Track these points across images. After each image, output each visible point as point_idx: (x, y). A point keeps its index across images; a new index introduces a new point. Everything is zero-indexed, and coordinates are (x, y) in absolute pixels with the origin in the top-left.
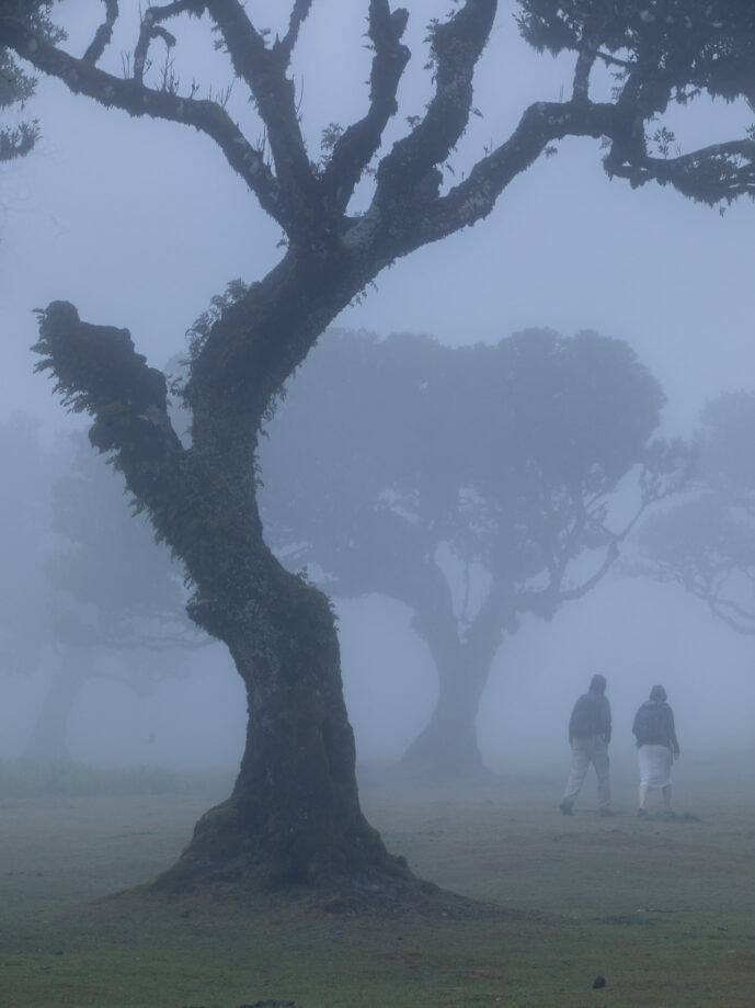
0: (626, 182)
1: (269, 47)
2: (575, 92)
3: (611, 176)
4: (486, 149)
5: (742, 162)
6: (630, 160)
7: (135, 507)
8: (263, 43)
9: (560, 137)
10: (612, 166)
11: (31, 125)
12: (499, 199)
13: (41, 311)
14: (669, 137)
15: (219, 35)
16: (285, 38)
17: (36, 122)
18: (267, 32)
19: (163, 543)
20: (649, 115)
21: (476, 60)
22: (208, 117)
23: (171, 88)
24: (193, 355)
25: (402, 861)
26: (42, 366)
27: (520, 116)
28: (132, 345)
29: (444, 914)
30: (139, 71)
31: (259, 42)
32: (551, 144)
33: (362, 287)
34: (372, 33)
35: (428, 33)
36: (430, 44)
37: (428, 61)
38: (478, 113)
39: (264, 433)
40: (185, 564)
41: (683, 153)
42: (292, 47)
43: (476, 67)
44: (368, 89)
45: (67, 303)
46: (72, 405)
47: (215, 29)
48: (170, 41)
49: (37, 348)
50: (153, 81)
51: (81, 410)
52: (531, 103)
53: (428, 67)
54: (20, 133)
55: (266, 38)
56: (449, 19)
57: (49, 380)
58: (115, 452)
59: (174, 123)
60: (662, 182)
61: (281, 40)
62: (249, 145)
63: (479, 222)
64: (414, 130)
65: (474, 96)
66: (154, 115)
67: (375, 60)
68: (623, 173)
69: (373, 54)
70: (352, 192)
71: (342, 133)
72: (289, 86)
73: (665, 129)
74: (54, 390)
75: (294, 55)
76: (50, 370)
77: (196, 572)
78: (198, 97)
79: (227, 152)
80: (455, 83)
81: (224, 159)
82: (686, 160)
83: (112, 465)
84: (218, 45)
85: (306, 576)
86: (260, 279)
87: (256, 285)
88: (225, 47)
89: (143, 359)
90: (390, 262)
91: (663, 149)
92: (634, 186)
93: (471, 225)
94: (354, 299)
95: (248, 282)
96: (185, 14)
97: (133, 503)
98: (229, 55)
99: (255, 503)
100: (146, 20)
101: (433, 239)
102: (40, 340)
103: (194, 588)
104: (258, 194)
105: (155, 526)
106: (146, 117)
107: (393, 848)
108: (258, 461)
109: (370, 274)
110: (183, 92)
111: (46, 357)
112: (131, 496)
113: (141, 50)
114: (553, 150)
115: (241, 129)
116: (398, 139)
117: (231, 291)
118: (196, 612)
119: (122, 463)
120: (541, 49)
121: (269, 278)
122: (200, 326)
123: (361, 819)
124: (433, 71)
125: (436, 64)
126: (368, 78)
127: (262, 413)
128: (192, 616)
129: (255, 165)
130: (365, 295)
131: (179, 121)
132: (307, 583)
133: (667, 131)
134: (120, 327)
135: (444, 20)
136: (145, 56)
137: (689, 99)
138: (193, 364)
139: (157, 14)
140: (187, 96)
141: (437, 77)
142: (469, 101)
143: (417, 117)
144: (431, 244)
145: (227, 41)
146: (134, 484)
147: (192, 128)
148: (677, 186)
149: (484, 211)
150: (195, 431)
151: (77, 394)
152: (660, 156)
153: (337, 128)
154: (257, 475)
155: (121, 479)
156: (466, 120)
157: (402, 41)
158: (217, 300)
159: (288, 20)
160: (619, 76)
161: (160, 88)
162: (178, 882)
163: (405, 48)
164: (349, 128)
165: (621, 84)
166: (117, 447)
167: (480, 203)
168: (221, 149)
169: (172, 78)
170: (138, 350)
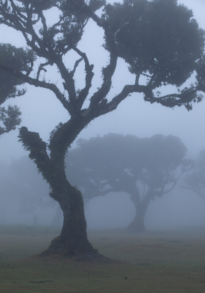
0: (149, 102)
1: (69, 72)
2: (136, 83)
3: (145, 101)
4: (115, 95)
5: (178, 99)
6: (149, 97)
7: (39, 172)
8: (68, 71)
9: (132, 92)
10: (146, 99)
11: (25, 89)
12: (118, 106)
13: (20, 129)
14: (160, 93)
15: (59, 70)
16: (73, 71)
17: (26, 88)
18: (69, 69)
19: (45, 180)
20: (154, 88)
21: (112, 75)
22: (52, 87)
23: (44, 81)
24: (50, 139)
25: (96, 250)
26: (20, 141)
27: (123, 88)
28: (39, 136)
29: (104, 262)
30: (38, 77)
31: (67, 71)
32: (130, 94)
33: (87, 124)
34: (86, 70)
35: (102, 70)
36: (102, 72)
37: (102, 76)
38: (112, 87)
39: (66, 156)
40: (49, 184)
41: (161, 96)
42: (74, 72)
43: (112, 77)
44: (85, 82)
45: (25, 127)
46: (26, 149)
47: (58, 68)
48: (46, 71)
49: (19, 137)
50: (41, 79)
51: (28, 150)
52: (125, 85)
53: (102, 77)
54: (23, 90)
55: (69, 70)
56: (106, 67)
57: (21, 143)
58: (35, 159)
59: (45, 88)
60: (158, 102)
61: (72, 71)
62: (61, 93)
63: (114, 111)
64: (99, 90)
65: (112, 83)
66: (41, 87)
67: (86, 75)
68: (148, 100)
69: (86, 74)
70: (83, 104)
71: (80, 91)
72: (73, 81)
73: (158, 91)
74: (22, 146)
75: (75, 74)
76: (21, 142)
77: (52, 186)
78: (50, 83)
79: (56, 95)
80: (107, 81)
81: (55, 96)
82: (162, 98)
83: (34, 162)
84: (58, 72)
85: (76, 187)
86: (66, 122)
87: (65, 123)
88: (60, 72)
89: (42, 139)
90: (93, 119)
91: (158, 96)
92: (151, 103)
93: (112, 111)
94: (85, 127)
95: (63, 123)
96: (49, 65)
97: (38, 170)
98: (60, 74)
99: (65, 171)
100: (40, 66)
101: (103, 114)
102: (20, 134)
103: (52, 190)
104: (63, 104)
105: (43, 176)
106: (39, 87)
107: (94, 247)
108: (64, 162)
109: (89, 122)
110: (47, 82)
111: (20, 139)
112: (38, 169)
113: (38, 73)
114: (130, 95)
115: (59, 90)
116: (95, 92)
117: (59, 125)
118: (51, 195)
119: (36, 162)
120: (133, 73)
121: (68, 122)
122: (52, 132)
123: (88, 241)
124: (103, 78)
125: (103, 76)
126: (85, 79)
127: (66, 151)
128: (50, 196)
129: (62, 97)
130: (87, 126)
131: (46, 88)
132: (77, 189)
133: (159, 92)
134: (37, 132)
135: (105, 67)
136: (39, 74)
137: (166, 85)
138: (50, 140)
139: (42, 65)
140: (48, 83)
141: (103, 79)
142: (111, 84)
143: (99, 88)
144: (102, 115)
145: (60, 71)
146: (38, 167)
147: (49, 89)
148: (161, 103)
149: (115, 108)
150: (51, 155)
151: (27, 147)
152: (158, 97)
153: (79, 90)
154: (65, 165)
155: (36, 165)
156: (110, 88)
157: (92, 71)
158: (57, 127)
159: (74, 67)
160: (148, 80)
161: (42, 81)
162: (46, 253)
163: (93, 73)
164: (82, 90)
165: (148, 81)
166: (35, 158)
167: (114, 106)
168: (55, 94)
169: (45, 79)
170: (40, 137)
